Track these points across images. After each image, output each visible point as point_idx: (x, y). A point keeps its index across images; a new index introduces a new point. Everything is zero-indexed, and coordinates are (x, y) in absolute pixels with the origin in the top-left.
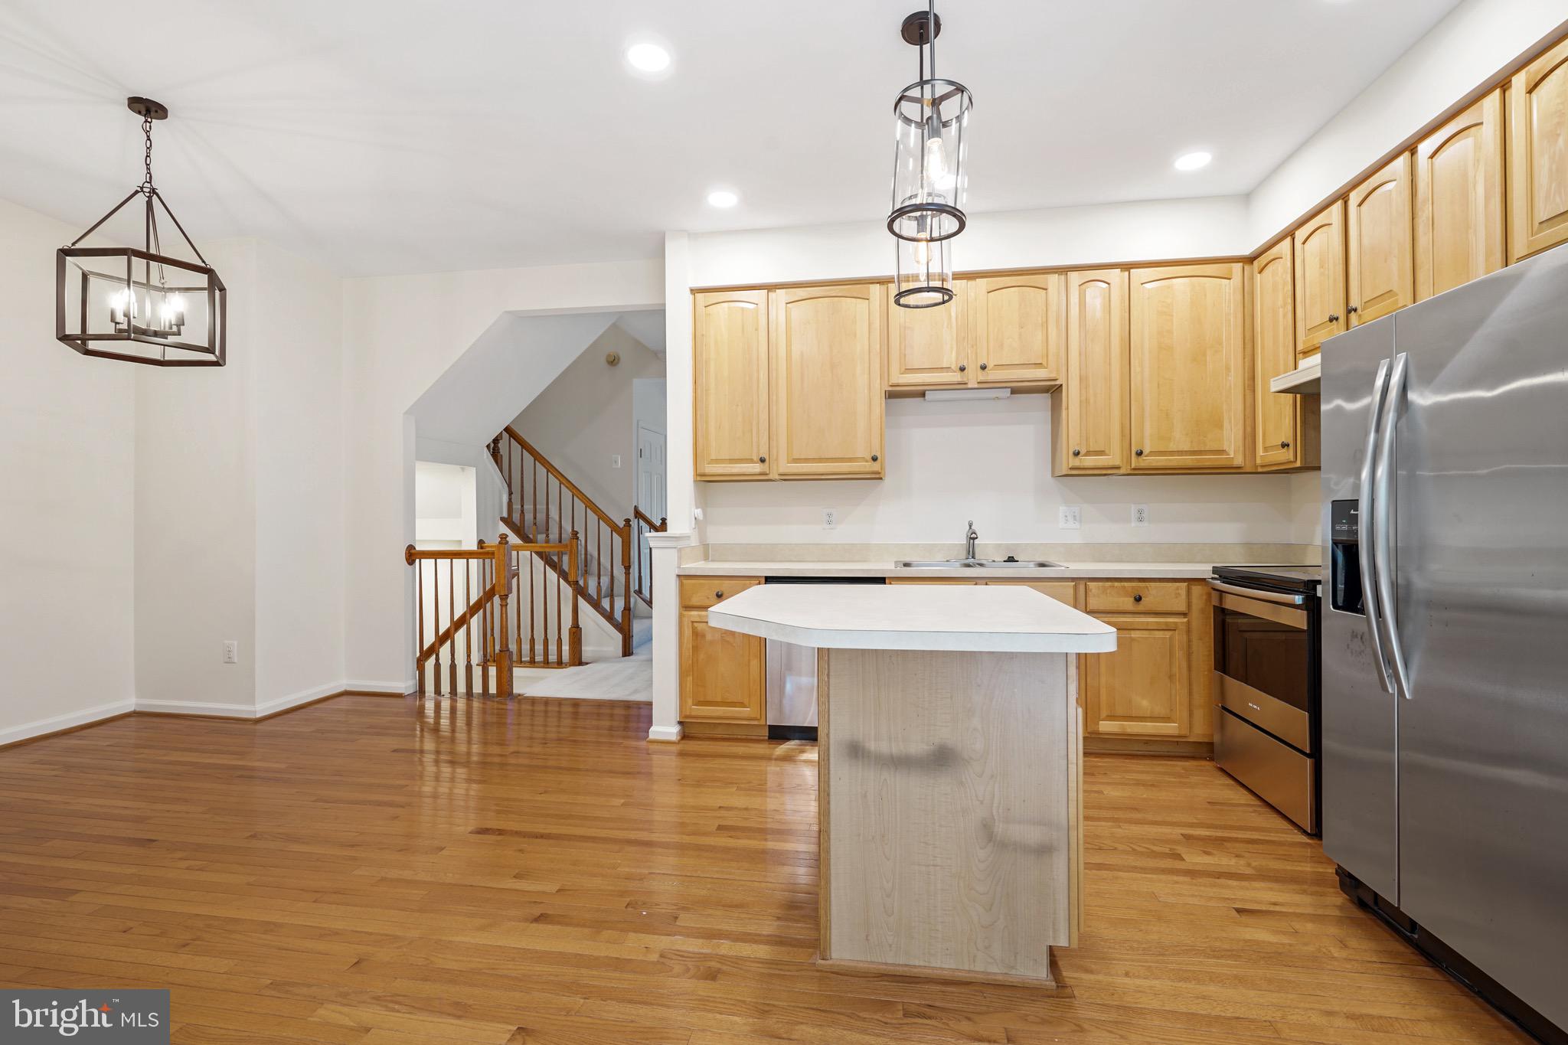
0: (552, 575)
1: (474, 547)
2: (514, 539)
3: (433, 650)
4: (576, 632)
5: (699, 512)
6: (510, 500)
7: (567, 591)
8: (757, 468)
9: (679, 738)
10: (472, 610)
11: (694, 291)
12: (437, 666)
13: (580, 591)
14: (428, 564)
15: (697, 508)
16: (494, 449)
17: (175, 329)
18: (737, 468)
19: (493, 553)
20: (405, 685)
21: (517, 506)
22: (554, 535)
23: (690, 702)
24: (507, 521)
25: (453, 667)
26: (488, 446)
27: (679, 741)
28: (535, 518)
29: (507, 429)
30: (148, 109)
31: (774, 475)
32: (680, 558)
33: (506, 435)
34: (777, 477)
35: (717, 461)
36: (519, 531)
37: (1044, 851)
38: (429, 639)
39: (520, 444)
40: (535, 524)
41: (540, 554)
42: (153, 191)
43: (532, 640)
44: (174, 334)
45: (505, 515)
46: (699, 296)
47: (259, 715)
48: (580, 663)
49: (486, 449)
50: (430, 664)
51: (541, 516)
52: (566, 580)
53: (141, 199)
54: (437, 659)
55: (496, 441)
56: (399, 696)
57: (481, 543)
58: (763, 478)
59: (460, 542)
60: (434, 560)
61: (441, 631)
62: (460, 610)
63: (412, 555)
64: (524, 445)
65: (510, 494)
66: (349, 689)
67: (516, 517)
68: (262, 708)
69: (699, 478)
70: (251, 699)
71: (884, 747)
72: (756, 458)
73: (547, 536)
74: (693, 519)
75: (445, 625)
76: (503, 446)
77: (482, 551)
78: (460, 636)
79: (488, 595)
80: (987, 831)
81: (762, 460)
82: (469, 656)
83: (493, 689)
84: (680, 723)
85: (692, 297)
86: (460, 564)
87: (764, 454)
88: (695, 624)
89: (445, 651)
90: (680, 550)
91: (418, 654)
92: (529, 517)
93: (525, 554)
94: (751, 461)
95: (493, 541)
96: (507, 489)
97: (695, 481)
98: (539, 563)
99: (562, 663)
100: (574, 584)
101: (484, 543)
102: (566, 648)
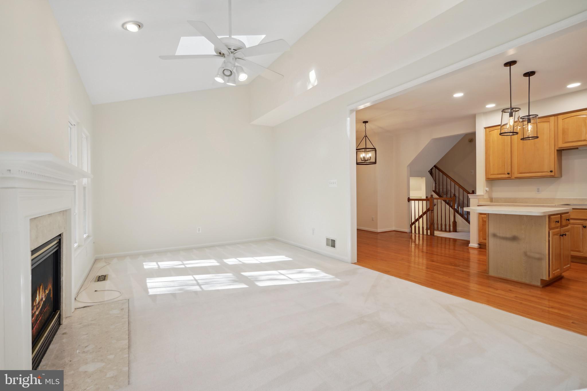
0: (447, 206)
1: (425, 198)
2: (435, 196)
3: (414, 223)
4: (455, 223)
5: (487, 189)
6: (435, 185)
7: (452, 211)
8: (507, 176)
9: (478, 247)
10: (424, 214)
11: (485, 128)
12: (415, 227)
13: (456, 211)
14: (413, 202)
15: (487, 187)
16: (431, 172)
17: (369, 159)
18: (500, 176)
19: (429, 200)
20: (407, 230)
21: (438, 187)
22: (449, 196)
23: (481, 239)
24: (435, 191)
25: (419, 227)
26: (429, 171)
27: (478, 248)
28: (443, 190)
29: (435, 166)
30: (365, 122)
31: (513, 178)
32: (479, 201)
33: (434, 168)
34: (514, 178)
35: (493, 174)
36: (438, 194)
37: (540, 259)
38: (413, 220)
39: (438, 170)
40: (443, 192)
41: (444, 200)
42: (366, 136)
43: (441, 224)
44: (369, 160)
45: (434, 190)
46: (487, 129)
47: (378, 232)
48: (456, 232)
49: (428, 172)
50: (413, 226)
51: (445, 190)
52: (452, 208)
53: (365, 138)
54: (415, 225)
55: (431, 169)
56: (406, 233)
57: (427, 197)
58: (509, 178)
59: (421, 197)
60: (414, 201)
61: (416, 218)
62: (421, 213)
63: (409, 200)
64: (440, 170)
65: (436, 184)
66: (395, 230)
67: (437, 190)
68: (379, 230)
69: (487, 179)
70: (377, 229)
71: (501, 235)
72: (506, 173)
73: (447, 196)
74: (485, 191)
75: (417, 217)
76: (433, 171)
77: (427, 199)
78: (421, 220)
79: (428, 210)
80: (525, 254)
81: (508, 174)
82: (423, 225)
83: (429, 234)
84: (479, 244)
85: (485, 130)
86: (421, 202)
87: (509, 172)
88: (483, 219)
89: (417, 223)
90: (479, 199)
91: (410, 224)
92: (441, 190)
93: (439, 201)
94: (505, 174)
95: (429, 197)
96: (434, 182)
97: (486, 180)
98: (443, 203)
99: (450, 231)
100: (454, 209)
101: (428, 197)
102: (451, 228)
